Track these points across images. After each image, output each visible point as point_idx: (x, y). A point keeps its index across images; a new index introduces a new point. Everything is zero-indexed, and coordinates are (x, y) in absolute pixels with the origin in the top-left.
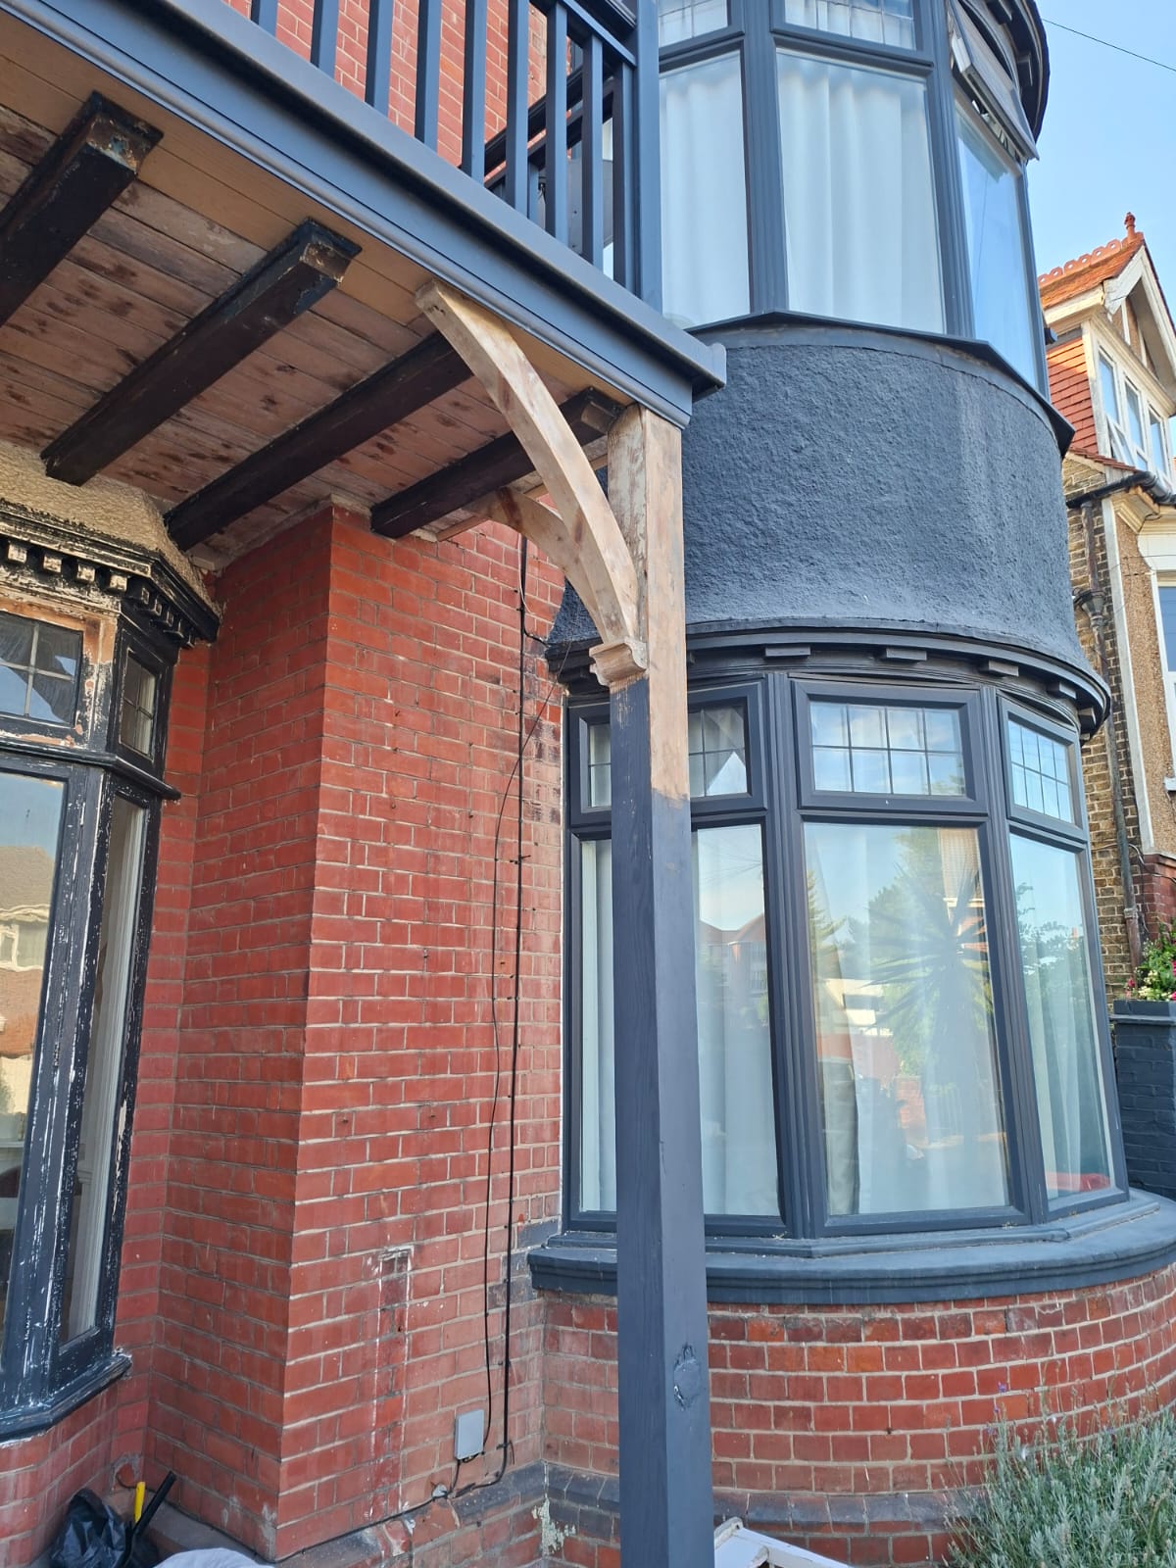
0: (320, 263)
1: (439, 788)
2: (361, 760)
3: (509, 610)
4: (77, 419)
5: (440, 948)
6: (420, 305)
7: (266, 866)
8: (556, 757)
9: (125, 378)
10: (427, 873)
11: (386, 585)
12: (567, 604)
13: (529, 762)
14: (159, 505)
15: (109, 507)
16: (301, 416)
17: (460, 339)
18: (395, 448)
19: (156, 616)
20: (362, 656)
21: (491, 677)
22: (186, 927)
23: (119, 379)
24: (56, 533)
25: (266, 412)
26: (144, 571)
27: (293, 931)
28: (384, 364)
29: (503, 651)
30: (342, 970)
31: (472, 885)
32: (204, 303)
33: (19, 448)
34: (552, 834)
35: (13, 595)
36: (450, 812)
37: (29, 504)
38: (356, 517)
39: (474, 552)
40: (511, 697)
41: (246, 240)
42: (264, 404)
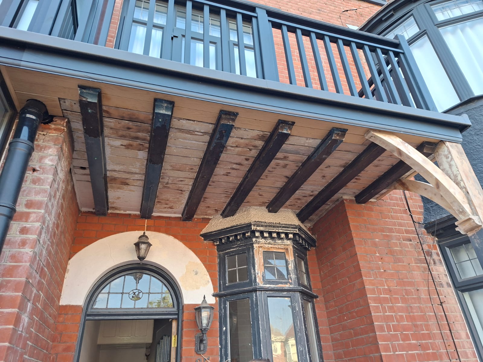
0: (338, 137)
1: (403, 282)
2: (375, 276)
3: (406, 216)
4: (274, 196)
5: (423, 341)
6: (367, 138)
7: (353, 317)
8: (441, 263)
9: (286, 183)
10: (409, 313)
11: (365, 218)
12: (426, 209)
13: (432, 266)
14: (295, 212)
15: (284, 216)
16: (333, 178)
17: (381, 142)
18: (361, 178)
19: (301, 243)
20: (365, 242)
21: (408, 239)
22: (331, 341)
23: (285, 183)
24: (274, 227)
25: (323, 180)
26: (296, 231)
27: (371, 340)
28: (356, 156)
29: (409, 230)
30: (392, 353)
31: (427, 316)
32: (305, 158)
33: (261, 207)
34: (450, 292)
35: (267, 246)
36: (410, 290)
37: (266, 221)
38: (351, 201)
39: (389, 201)
40: (417, 245)
41: (316, 139)
42: (322, 178)
